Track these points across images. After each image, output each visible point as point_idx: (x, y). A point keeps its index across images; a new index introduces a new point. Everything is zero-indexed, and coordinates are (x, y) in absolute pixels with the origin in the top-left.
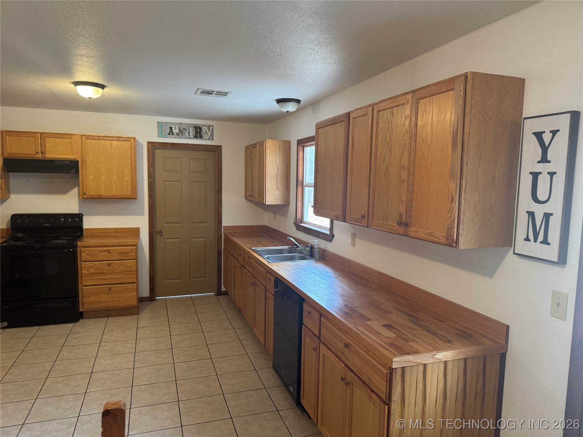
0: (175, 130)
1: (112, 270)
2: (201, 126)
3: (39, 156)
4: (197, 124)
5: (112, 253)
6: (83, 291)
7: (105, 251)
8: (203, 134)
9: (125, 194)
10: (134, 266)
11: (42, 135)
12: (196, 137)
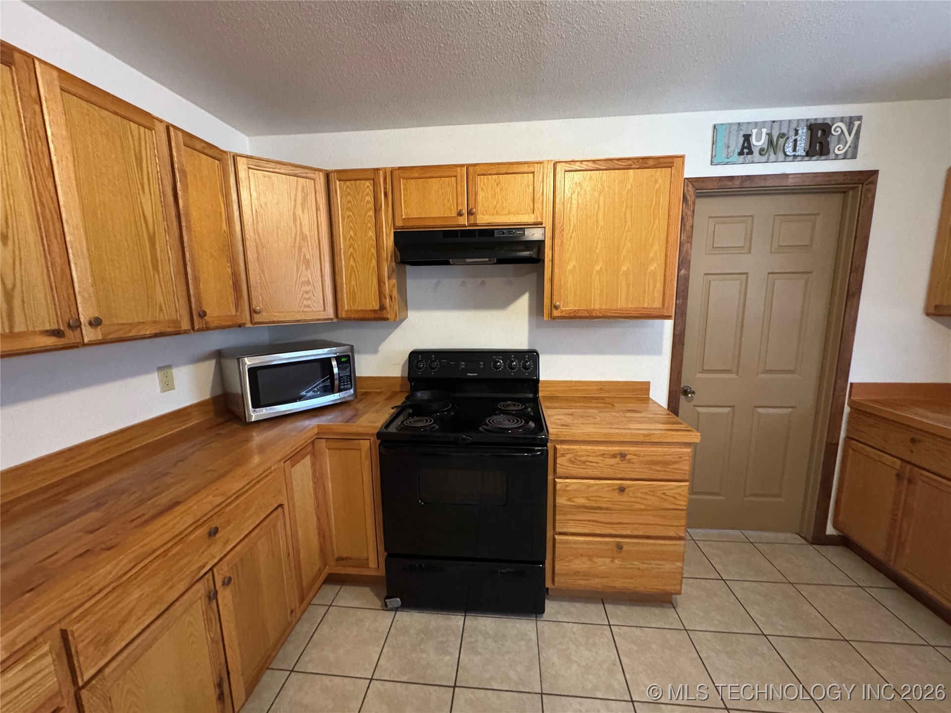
0: (758, 140)
1: (625, 503)
2: (829, 122)
3: (464, 221)
4: (816, 119)
5: (629, 461)
6: (557, 545)
7: (614, 456)
8: (832, 141)
9: (646, 306)
10: (682, 498)
11: (471, 169)
12: (810, 153)
